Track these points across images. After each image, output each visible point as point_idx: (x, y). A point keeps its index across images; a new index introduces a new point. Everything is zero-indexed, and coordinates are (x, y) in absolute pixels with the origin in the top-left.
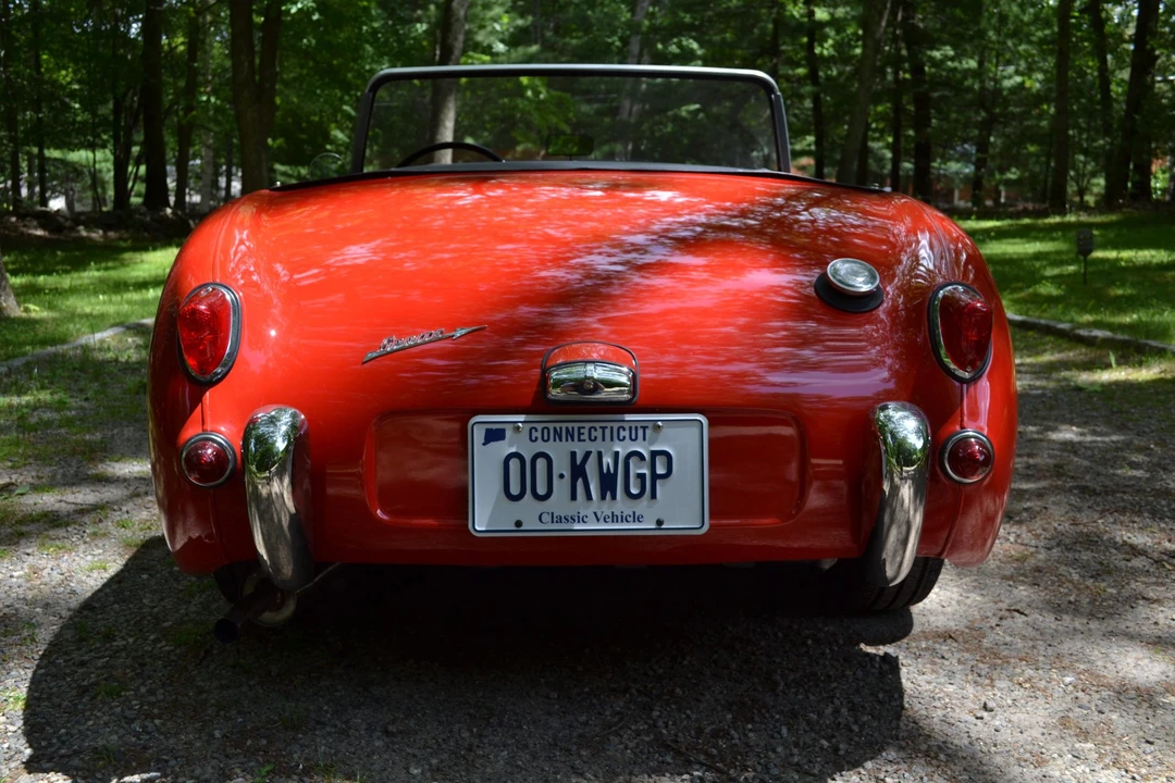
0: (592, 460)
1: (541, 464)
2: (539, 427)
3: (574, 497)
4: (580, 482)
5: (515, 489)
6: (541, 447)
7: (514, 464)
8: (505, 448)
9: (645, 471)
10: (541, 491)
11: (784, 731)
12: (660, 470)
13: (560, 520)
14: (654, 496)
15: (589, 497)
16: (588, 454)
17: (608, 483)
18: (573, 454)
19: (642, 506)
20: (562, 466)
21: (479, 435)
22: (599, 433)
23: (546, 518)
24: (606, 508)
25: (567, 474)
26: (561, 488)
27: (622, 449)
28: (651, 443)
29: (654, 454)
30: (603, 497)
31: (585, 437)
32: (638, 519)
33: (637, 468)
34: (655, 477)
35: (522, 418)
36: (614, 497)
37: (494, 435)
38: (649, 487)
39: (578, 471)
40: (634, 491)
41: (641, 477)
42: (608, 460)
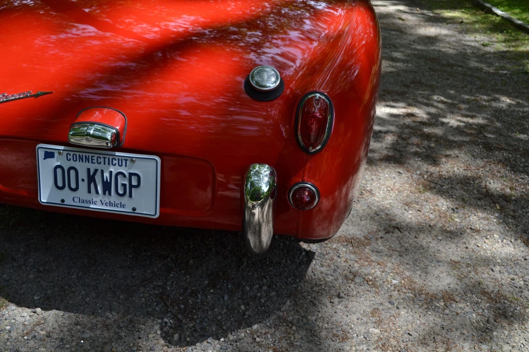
0: (99, 173)
1: (72, 173)
2: (72, 153)
3: (89, 191)
4: (92, 185)
5: (60, 184)
6: (72, 163)
7: (59, 171)
8: (55, 162)
9: (126, 182)
10: (73, 186)
12: (134, 183)
13: (83, 202)
14: (131, 196)
15: (97, 192)
16: (96, 171)
17: (107, 187)
18: (89, 170)
19: (125, 200)
20: (83, 175)
21: (41, 154)
22: (102, 160)
23: (76, 200)
24: (106, 199)
25: (86, 180)
26: (83, 186)
27: (114, 170)
28: (130, 168)
29: (131, 174)
30: (104, 193)
31: (95, 161)
32: (123, 206)
33: (121, 181)
34: (131, 186)
35: (62, 148)
36: (110, 194)
37: (49, 155)
38: (129, 190)
39: (91, 179)
40: (121, 192)
41: (124, 185)
42: (106, 175)
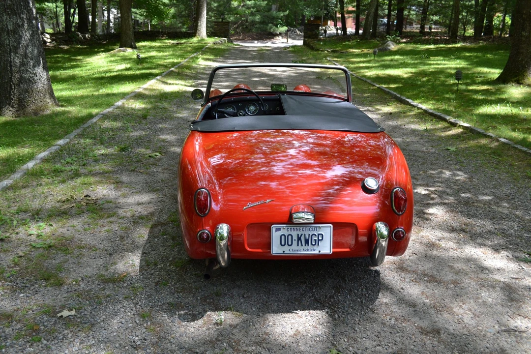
1: (290, 237)
2: (290, 228)
3: (298, 245)
4: (300, 242)
5: (283, 243)
6: (290, 233)
7: (283, 237)
8: (280, 233)
9: (316, 239)
10: (290, 243)
11: (348, 296)
12: (320, 238)
13: (294, 251)
14: (318, 245)
15: (302, 245)
16: (302, 235)
17: (307, 242)
18: (298, 235)
19: (315, 247)
20: (295, 238)
21: (274, 230)
22: (305, 229)
23: (291, 250)
24: (306, 248)
25: (296, 239)
26: (295, 243)
27: (311, 233)
28: (318, 231)
29: (319, 234)
30: (306, 245)
31: (301, 230)
32: (314, 250)
33: (315, 238)
34: (319, 240)
35: (285, 225)
36: (308, 245)
37: (278, 230)
38: (317, 243)
39: (299, 239)
40: (313, 244)
41: (315, 240)
42: (307, 236)
